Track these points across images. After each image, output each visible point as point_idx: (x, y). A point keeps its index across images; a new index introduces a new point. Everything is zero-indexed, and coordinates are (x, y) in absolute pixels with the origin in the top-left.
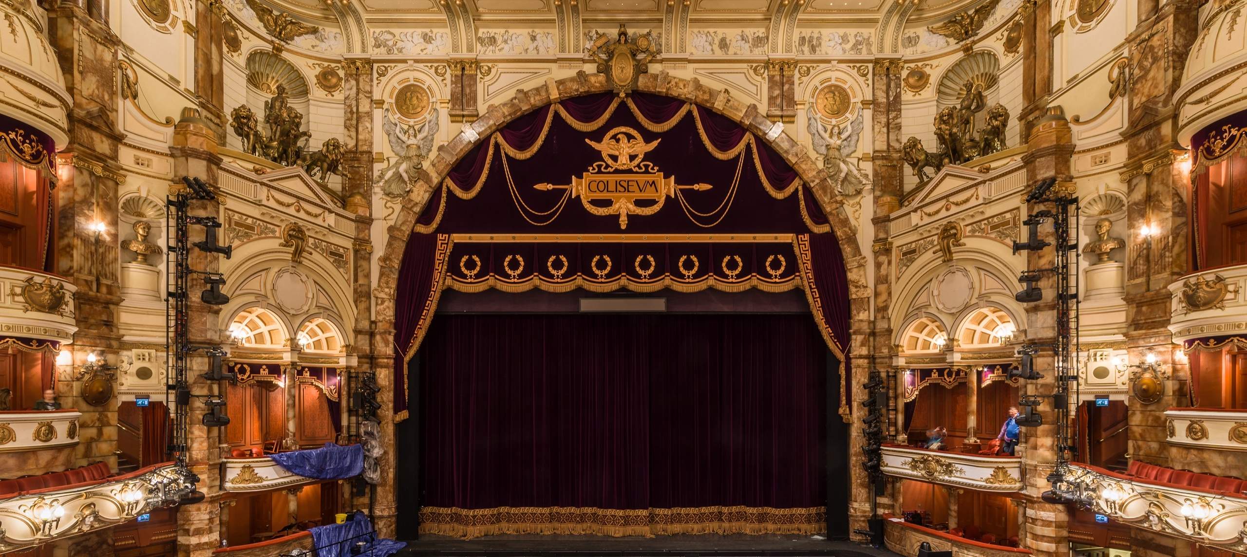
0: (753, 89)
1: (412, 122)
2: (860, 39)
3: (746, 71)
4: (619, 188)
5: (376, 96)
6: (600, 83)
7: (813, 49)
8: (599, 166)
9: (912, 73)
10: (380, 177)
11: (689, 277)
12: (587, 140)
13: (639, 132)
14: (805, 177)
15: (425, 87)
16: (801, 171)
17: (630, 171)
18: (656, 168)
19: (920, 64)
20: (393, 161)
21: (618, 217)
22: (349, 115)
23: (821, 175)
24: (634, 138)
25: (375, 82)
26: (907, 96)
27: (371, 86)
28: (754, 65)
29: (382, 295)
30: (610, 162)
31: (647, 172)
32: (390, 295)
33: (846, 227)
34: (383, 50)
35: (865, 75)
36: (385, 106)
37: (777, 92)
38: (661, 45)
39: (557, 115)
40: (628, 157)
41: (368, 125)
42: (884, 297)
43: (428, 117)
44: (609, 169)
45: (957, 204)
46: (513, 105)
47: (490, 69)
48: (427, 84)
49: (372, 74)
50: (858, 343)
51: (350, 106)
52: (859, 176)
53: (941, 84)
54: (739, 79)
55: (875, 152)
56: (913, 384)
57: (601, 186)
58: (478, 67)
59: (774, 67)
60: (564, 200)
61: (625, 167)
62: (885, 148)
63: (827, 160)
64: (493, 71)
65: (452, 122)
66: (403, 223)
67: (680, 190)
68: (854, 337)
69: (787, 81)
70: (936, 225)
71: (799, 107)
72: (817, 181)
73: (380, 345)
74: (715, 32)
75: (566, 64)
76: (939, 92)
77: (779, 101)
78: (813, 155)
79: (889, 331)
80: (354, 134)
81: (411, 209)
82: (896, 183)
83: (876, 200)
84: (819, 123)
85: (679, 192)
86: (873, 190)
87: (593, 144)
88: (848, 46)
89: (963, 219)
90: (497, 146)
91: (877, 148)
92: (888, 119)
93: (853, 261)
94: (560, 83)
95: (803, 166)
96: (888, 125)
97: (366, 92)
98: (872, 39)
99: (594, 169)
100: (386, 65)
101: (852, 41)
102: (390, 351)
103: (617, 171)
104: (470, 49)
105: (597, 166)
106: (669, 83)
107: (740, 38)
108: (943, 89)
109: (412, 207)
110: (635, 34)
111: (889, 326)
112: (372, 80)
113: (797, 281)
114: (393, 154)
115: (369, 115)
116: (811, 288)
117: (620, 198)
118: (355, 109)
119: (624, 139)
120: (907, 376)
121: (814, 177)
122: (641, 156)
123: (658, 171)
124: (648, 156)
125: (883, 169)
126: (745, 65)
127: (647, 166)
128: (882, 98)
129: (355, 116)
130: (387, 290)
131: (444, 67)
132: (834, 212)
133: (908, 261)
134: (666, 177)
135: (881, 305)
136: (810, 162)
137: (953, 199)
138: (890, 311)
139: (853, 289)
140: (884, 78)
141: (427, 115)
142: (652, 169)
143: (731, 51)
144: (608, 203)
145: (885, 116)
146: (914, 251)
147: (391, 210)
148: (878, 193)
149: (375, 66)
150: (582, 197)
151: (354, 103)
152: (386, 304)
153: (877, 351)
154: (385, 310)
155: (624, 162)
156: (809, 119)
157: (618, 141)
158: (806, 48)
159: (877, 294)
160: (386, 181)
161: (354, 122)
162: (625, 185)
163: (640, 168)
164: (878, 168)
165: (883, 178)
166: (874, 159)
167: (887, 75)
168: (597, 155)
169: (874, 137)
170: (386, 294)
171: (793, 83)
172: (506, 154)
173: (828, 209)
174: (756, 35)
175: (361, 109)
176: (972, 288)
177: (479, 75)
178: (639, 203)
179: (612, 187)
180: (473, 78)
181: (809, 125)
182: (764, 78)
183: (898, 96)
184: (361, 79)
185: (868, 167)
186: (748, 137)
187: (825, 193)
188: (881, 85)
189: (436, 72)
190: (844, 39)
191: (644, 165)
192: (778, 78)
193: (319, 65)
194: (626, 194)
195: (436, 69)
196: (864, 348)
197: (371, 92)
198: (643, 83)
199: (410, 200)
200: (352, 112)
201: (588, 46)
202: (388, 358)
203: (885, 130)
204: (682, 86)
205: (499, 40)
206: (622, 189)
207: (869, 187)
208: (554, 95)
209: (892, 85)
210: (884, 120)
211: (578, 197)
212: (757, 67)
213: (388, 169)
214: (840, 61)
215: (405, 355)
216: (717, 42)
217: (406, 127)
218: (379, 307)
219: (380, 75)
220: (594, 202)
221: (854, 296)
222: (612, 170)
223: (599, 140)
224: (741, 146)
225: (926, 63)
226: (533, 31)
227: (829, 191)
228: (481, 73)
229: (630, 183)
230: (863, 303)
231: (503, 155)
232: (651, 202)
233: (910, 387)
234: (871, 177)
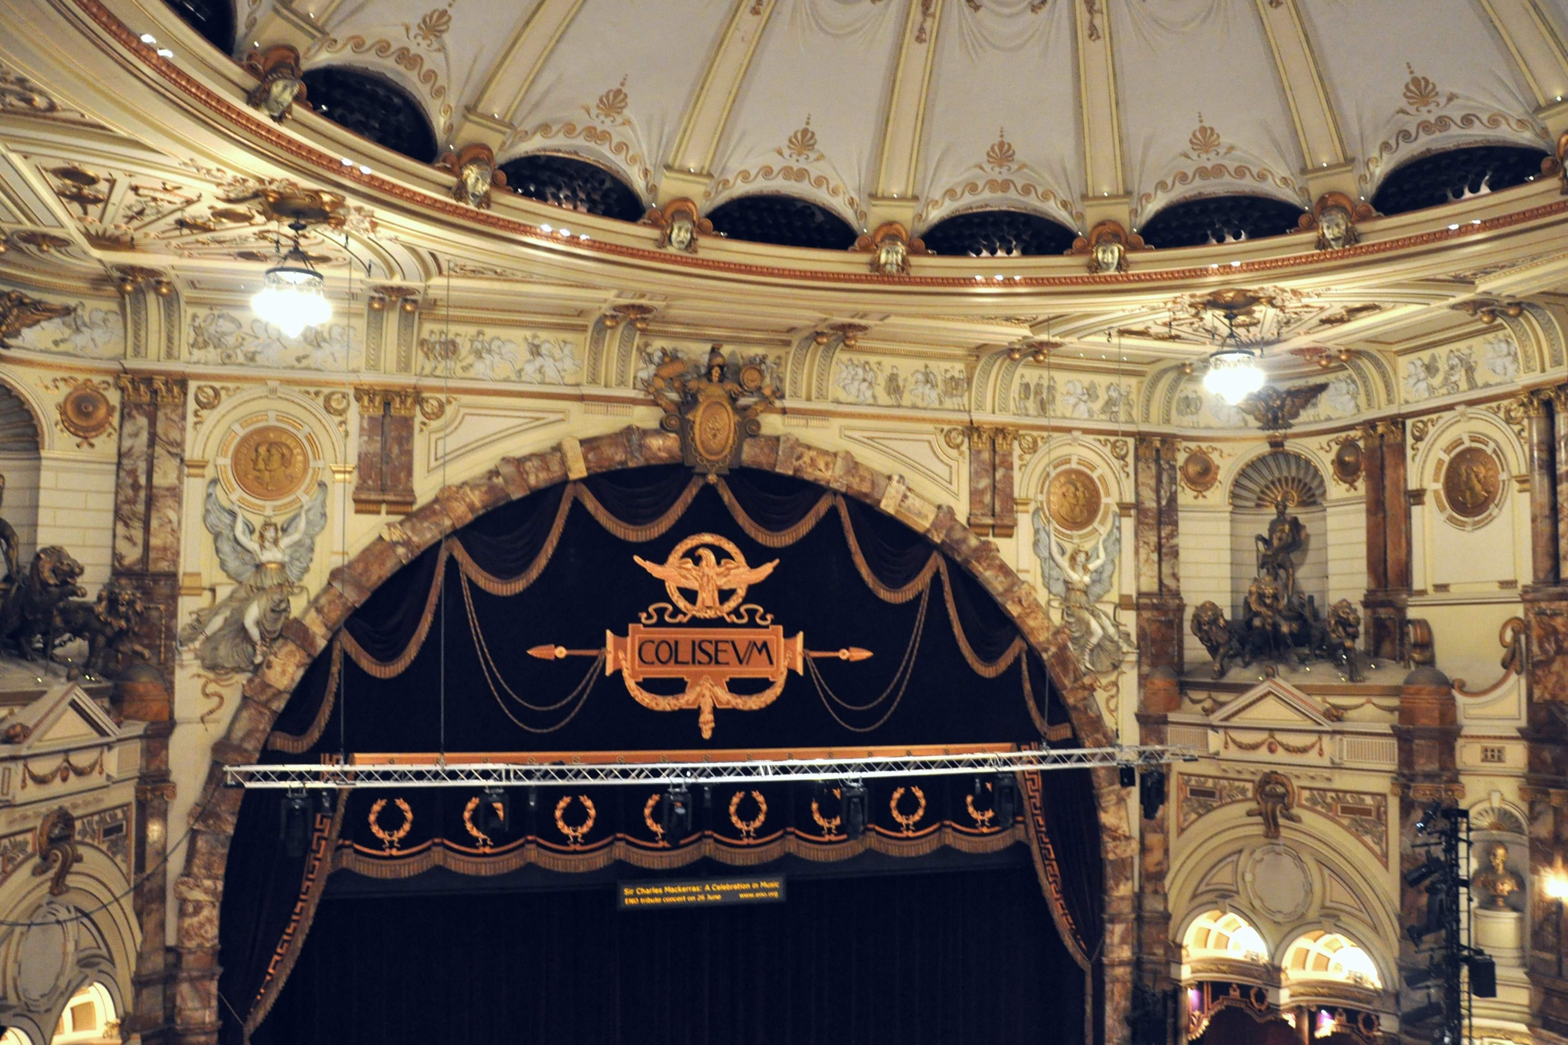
0: (943, 471)
1: (268, 507)
2: (1114, 395)
3: (931, 438)
4: (700, 656)
5: (192, 452)
6: (669, 451)
7: (1043, 406)
8: (661, 612)
9: (1193, 457)
10: (193, 627)
11: (830, 831)
12: (637, 559)
13: (738, 545)
14: (1032, 640)
15: (301, 436)
16: (1026, 629)
17: (719, 622)
18: (769, 617)
19: (1204, 445)
20: (223, 593)
21: (697, 712)
22: (130, 492)
23: (1060, 639)
24: (729, 556)
25: (191, 419)
26: (1186, 496)
27: (183, 429)
28: (946, 428)
29: (198, 895)
30: (682, 604)
31: (752, 624)
32: (213, 893)
33: (1098, 731)
34: (212, 354)
35: (1123, 458)
36: (209, 472)
37: (984, 483)
38: (781, 380)
39: (577, 505)
40: (716, 595)
41: (172, 515)
42: (1156, 856)
43: (305, 499)
44: (680, 618)
45: (1288, 749)
46: (492, 489)
47: (441, 406)
48: (306, 429)
49: (185, 403)
50: (1116, 939)
51: (133, 473)
52: (1116, 638)
53: (1237, 484)
54: (919, 452)
55: (1140, 594)
56: (1201, 1008)
57: (664, 653)
58: (419, 400)
59: (980, 437)
60: (589, 681)
61: (710, 614)
62: (1155, 587)
63: (1067, 611)
64: (449, 410)
65: (357, 512)
66: (249, 734)
67: (815, 660)
68: (1109, 926)
69: (1002, 463)
70: (1252, 768)
71: (1020, 508)
72: (1053, 649)
73: (190, 1004)
74: (879, 363)
75: (601, 407)
76: (1234, 495)
77: (987, 499)
78: (1042, 596)
79: (1166, 917)
80: (138, 534)
81: (266, 704)
82: (1173, 650)
83: (1143, 680)
84: (1053, 538)
85: (811, 664)
86: (1139, 663)
87: (649, 566)
88: (1097, 406)
89: (1298, 777)
90: (452, 564)
91: (1144, 588)
92: (1160, 538)
93: (1109, 793)
94: (588, 444)
95: (1031, 623)
96: (1159, 548)
97: (171, 444)
98: (1133, 396)
99: (649, 617)
100: (217, 385)
101: (1103, 397)
102: (209, 1017)
103: (695, 622)
104: (405, 366)
105: (656, 610)
106: (799, 458)
107: (921, 377)
108: (1238, 491)
109: (269, 701)
110: (733, 354)
111: (1166, 908)
112: (184, 417)
113: (1019, 833)
114: (221, 577)
115: (175, 493)
116: (1040, 841)
117: (700, 675)
118: (143, 480)
119: (708, 556)
120: (1192, 995)
121: (1049, 642)
122: (741, 592)
123: (774, 622)
124: (754, 592)
125: (1154, 627)
126: (930, 427)
127: (752, 613)
128: (1150, 504)
129: (142, 494)
130: (208, 883)
131: (344, 396)
132: (1080, 705)
133: (1200, 805)
134: (789, 634)
135: (1153, 869)
136: (1041, 616)
137: (1280, 737)
138: (1167, 882)
139: (1110, 845)
140: (1153, 466)
141: (304, 495)
142: (763, 618)
143: (907, 399)
144: (676, 687)
145: (1155, 532)
146: (1210, 794)
147: (215, 700)
148: (1146, 669)
149: (193, 386)
150: (626, 674)
151: (142, 466)
152: (206, 913)
153: (1145, 950)
154: (201, 925)
155: (709, 603)
156: (1037, 532)
157: (697, 561)
158: (1031, 405)
159: (1144, 850)
160: (208, 638)
161: (140, 508)
162: (711, 649)
163: (739, 616)
164: (1146, 625)
165: (1153, 641)
166: (1138, 608)
167: (1157, 461)
168: (658, 590)
169: (1137, 567)
170: (206, 891)
171: (1010, 467)
172: (470, 581)
173: (1071, 701)
174: (948, 375)
175: (157, 480)
176: (1310, 891)
177: (419, 418)
178: (738, 686)
179: (685, 654)
180: (407, 423)
181: (1036, 544)
182: (961, 453)
183: (1173, 499)
184: (160, 414)
185: (1129, 620)
186: (936, 562)
187: (1066, 671)
188: (1148, 478)
189: (328, 408)
190: (1091, 393)
191: (747, 611)
192: (986, 456)
193: (64, 380)
194: (714, 668)
195: (328, 399)
196: (1126, 947)
197: (180, 444)
198: (750, 454)
199: (266, 686)
200: (136, 487)
201: (644, 375)
202: (205, 1033)
203: (1155, 557)
204: (822, 465)
205: (465, 348)
206: (705, 659)
207: (1133, 658)
208: (578, 470)
209: (1165, 478)
210: (1153, 539)
211: (618, 673)
212: (950, 431)
213: (214, 610)
214: (1086, 431)
215: (245, 1020)
216: (882, 380)
217: (257, 522)
218: (188, 922)
219: (202, 406)
220: (648, 685)
221: (1111, 856)
222: (685, 620)
223: (661, 560)
224: (924, 579)
225: (1214, 445)
226: (535, 337)
227: (1071, 667)
228: (424, 414)
229: (721, 646)
230: (1123, 864)
231: (465, 585)
232: (760, 685)
233: (1197, 1013)
234: (1134, 638)
